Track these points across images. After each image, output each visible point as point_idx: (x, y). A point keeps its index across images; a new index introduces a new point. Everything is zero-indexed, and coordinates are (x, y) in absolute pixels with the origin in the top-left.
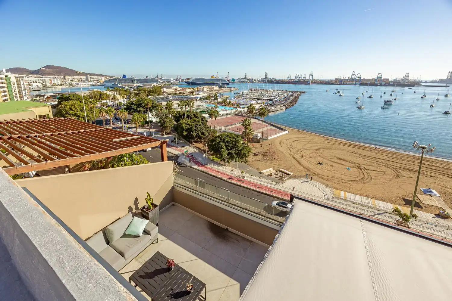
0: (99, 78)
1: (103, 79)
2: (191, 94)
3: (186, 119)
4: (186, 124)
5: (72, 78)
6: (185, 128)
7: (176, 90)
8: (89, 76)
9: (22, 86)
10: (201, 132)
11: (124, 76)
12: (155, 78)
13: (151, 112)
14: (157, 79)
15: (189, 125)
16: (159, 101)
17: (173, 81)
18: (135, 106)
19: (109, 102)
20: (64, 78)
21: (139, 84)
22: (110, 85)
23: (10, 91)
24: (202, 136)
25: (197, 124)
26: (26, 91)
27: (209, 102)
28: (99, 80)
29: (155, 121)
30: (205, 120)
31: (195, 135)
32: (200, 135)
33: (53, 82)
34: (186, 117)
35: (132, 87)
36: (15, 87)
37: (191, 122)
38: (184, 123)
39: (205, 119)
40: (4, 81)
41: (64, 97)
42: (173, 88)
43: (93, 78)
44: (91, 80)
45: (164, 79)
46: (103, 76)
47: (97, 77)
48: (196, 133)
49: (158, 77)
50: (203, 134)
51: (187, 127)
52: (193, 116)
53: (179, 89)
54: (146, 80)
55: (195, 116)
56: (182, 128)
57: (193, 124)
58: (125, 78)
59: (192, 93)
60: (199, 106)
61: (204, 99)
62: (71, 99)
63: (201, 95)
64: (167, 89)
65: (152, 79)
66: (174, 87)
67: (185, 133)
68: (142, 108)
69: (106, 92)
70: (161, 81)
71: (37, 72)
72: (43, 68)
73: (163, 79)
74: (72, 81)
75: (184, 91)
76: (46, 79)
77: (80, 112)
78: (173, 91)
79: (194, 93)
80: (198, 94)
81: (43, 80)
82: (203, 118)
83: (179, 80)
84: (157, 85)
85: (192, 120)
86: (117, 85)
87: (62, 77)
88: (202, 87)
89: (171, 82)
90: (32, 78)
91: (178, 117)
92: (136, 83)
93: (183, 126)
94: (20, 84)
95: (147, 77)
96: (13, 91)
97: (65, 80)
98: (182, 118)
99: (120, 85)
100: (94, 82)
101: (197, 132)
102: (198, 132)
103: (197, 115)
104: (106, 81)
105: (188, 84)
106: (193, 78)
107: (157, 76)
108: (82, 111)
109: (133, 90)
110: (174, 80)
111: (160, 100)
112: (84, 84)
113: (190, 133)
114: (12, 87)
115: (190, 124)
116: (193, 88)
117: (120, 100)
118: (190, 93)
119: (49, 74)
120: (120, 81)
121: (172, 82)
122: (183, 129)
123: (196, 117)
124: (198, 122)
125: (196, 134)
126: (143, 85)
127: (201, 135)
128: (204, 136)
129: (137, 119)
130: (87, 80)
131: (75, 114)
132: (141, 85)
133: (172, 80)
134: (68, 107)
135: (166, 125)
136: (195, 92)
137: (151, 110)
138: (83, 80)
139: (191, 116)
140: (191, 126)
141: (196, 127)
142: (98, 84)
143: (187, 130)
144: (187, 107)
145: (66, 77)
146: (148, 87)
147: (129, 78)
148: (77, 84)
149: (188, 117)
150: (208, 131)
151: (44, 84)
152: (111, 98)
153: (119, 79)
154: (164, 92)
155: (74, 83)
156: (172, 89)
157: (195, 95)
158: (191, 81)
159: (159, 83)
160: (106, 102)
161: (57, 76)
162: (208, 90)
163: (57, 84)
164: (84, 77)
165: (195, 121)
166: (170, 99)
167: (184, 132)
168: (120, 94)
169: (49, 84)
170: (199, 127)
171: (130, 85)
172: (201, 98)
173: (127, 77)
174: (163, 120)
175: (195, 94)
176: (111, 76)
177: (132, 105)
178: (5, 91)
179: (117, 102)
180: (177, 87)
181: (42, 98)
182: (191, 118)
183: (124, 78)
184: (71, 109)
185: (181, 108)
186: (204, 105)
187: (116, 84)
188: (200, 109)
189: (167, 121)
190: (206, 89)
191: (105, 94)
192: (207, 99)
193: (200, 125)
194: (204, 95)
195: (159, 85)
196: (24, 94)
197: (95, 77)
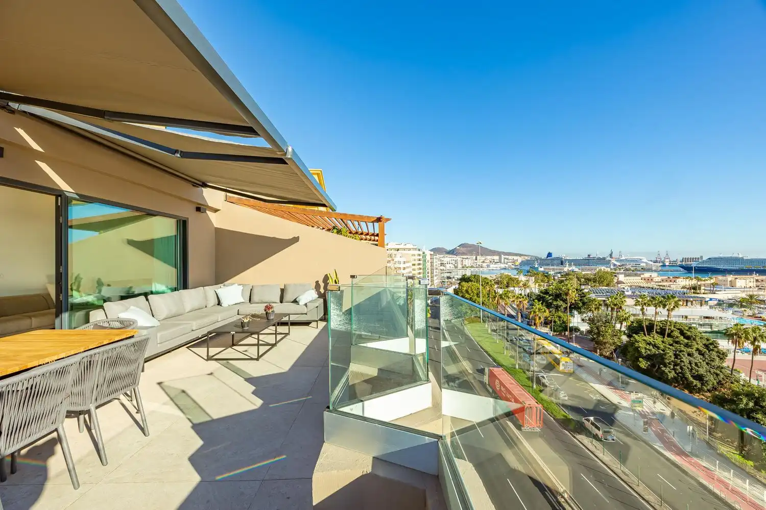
0: (515, 258)
1: (520, 259)
2: (692, 291)
3: (656, 336)
4: (649, 344)
5: (484, 258)
6: (643, 351)
7: (650, 280)
8: (503, 255)
9: (435, 265)
10: (694, 371)
11: (550, 255)
12: (604, 259)
13: (580, 313)
14: (609, 258)
15: (655, 346)
16: (599, 294)
17: (646, 263)
18: (550, 298)
19: (517, 291)
20: (476, 259)
21: (574, 268)
22: (527, 268)
23: (424, 269)
24: (695, 382)
25: (681, 351)
26: (437, 270)
27: (751, 313)
28: (514, 262)
29: (584, 330)
30: (716, 349)
31: (672, 375)
32: (686, 379)
33: (464, 264)
34: (657, 332)
35: (560, 273)
36: (428, 265)
37: (663, 342)
38: (644, 340)
39: (716, 347)
40: (421, 257)
41: (466, 277)
42: (642, 276)
43: (507, 259)
44: (504, 262)
45: (626, 260)
46: (520, 255)
47: (513, 257)
48: (674, 369)
49: (613, 256)
50: (699, 378)
51: (649, 350)
52: (676, 333)
53: (659, 279)
54: (588, 261)
55: (682, 333)
56: (637, 349)
57: (671, 347)
58: (551, 258)
59: (694, 288)
60: (707, 318)
61: (731, 305)
62: (472, 281)
63: (722, 295)
64: (627, 278)
65: (599, 259)
66: (647, 275)
67: (643, 364)
68: (562, 302)
69: (517, 277)
70: (618, 264)
71: (452, 252)
72: (458, 248)
73: (623, 260)
74: (483, 262)
75: (671, 283)
76: (459, 259)
77: (476, 297)
78: (641, 281)
79: (700, 289)
80: (715, 293)
81: (456, 261)
82: (711, 344)
83: (663, 262)
84: (609, 269)
85: (668, 340)
86: (538, 268)
87: (474, 257)
88: (730, 278)
89: (642, 264)
90: (447, 259)
91: (636, 329)
92: (567, 266)
93: (639, 347)
94: (433, 262)
95: (589, 255)
96: (427, 269)
97: (476, 261)
98: (644, 331)
99: (542, 269)
100: (509, 264)
101: (678, 367)
102: (681, 368)
103: (689, 333)
104: (522, 263)
105: (688, 269)
106: (704, 259)
107: (611, 256)
108: (478, 295)
109: (560, 276)
110: (652, 261)
111: (603, 294)
112: (496, 266)
113: (659, 368)
114: (427, 265)
115: (662, 347)
116: (699, 280)
117: (533, 289)
118: (690, 289)
119: (463, 254)
120: (543, 262)
121: (644, 265)
122: (639, 352)
123: (688, 338)
124: (687, 345)
125: (676, 373)
126: (579, 269)
127: (691, 379)
128: (702, 384)
129: (537, 310)
130: (500, 262)
131: (471, 298)
132: (576, 269)
133: (645, 261)
134: (465, 289)
135: (601, 338)
136: (703, 288)
137: (580, 308)
138: (495, 261)
139: (672, 331)
140: (663, 351)
141: (676, 356)
142: (513, 267)
143: (648, 358)
144: (660, 309)
145: (478, 257)
146: (589, 272)
147: (557, 258)
148: (488, 266)
149: (662, 332)
150: (717, 375)
151: (456, 265)
152: (521, 285)
153: (541, 259)
154: (619, 282)
155: (485, 265)
156: (640, 278)
157: (703, 294)
158: (698, 264)
159: (612, 267)
160: (513, 290)
161: (469, 257)
162: (751, 284)
163: (467, 266)
164: (496, 258)
165: (677, 342)
166: (627, 293)
167: (641, 359)
168: (536, 282)
169: (460, 266)
170: (686, 359)
171: (557, 269)
172: (720, 303)
173: (553, 256)
174: (597, 329)
175: (703, 291)
176: (531, 256)
177: (545, 296)
178: (420, 269)
179: (528, 291)
180: (654, 275)
181: (450, 280)
182: (669, 335)
183: (549, 258)
184: (467, 291)
185: (642, 309)
186: (729, 319)
187: (536, 266)
188: (711, 325)
189: (606, 332)
190: (742, 282)
191: (516, 279)
192: (742, 306)
193: (689, 355)
194: (734, 295)
195: (611, 269)
196: (435, 274)
197: (510, 257)
